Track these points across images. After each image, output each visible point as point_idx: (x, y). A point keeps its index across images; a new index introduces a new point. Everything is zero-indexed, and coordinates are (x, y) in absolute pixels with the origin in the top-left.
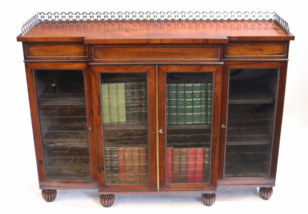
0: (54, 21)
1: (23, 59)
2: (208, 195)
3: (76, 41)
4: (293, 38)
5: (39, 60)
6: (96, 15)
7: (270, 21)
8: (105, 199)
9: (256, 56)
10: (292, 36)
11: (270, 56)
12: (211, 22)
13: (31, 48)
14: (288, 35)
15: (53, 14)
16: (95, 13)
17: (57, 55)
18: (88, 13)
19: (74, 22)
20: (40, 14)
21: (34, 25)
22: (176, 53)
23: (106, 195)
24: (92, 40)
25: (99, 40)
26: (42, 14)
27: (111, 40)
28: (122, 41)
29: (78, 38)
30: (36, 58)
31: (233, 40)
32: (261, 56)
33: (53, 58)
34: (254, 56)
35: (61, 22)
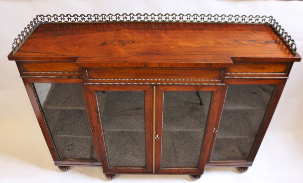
0: (53, 23)
1: (19, 75)
4: (299, 60)
11: (272, 74)
13: (25, 65)
14: (295, 56)
15: (52, 16)
16: (93, 15)
18: (86, 15)
20: (40, 16)
21: (32, 31)
25: (92, 63)
26: (42, 17)
27: (104, 63)
31: (237, 60)
33: (48, 74)
34: (256, 73)
35: (60, 23)
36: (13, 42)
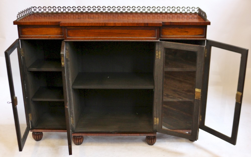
0: (43, 13)
2: (150, 138)
3: (55, 25)
4: (209, 23)
5: (29, 38)
6: (72, 9)
7: (196, 13)
8: (76, 139)
9: (183, 36)
10: (208, 22)
11: (193, 36)
12: (154, 14)
13: (23, 30)
14: (206, 21)
15: (42, 7)
16: (71, 7)
17: (42, 35)
18: (67, 7)
19: (57, 13)
20: (33, 8)
21: (28, 15)
22: (125, 33)
23: (77, 137)
24: (66, 23)
25: (70, 23)
26: (35, 8)
27: (79, 23)
28: (86, 24)
29: (56, 22)
30: (27, 36)
31: (166, 24)
32: (186, 36)
33: (39, 36)
34: (182, 36)
35: (47, 13)
36: (18, 14)
